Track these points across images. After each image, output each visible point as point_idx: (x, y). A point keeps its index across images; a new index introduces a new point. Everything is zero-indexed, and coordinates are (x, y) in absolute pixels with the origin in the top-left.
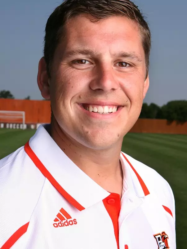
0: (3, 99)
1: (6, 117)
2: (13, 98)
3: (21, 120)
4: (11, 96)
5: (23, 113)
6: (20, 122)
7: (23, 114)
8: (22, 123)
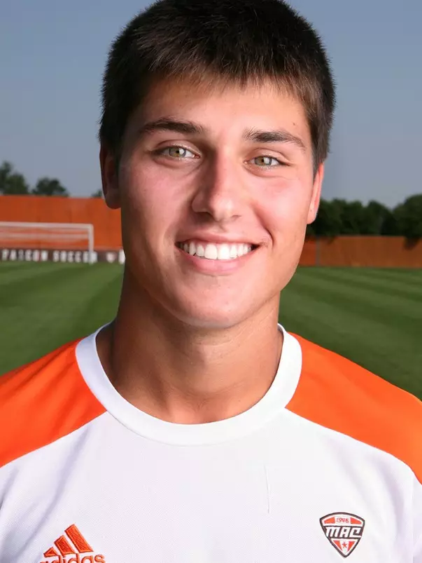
0: (44, 197)
1: (53, 237)
2: (67, 196)
3: (86, 242)
4: (62, 190)
5: (90, 228)
6: (82, 247)
7: (88, 230)
8: (87, 250)
